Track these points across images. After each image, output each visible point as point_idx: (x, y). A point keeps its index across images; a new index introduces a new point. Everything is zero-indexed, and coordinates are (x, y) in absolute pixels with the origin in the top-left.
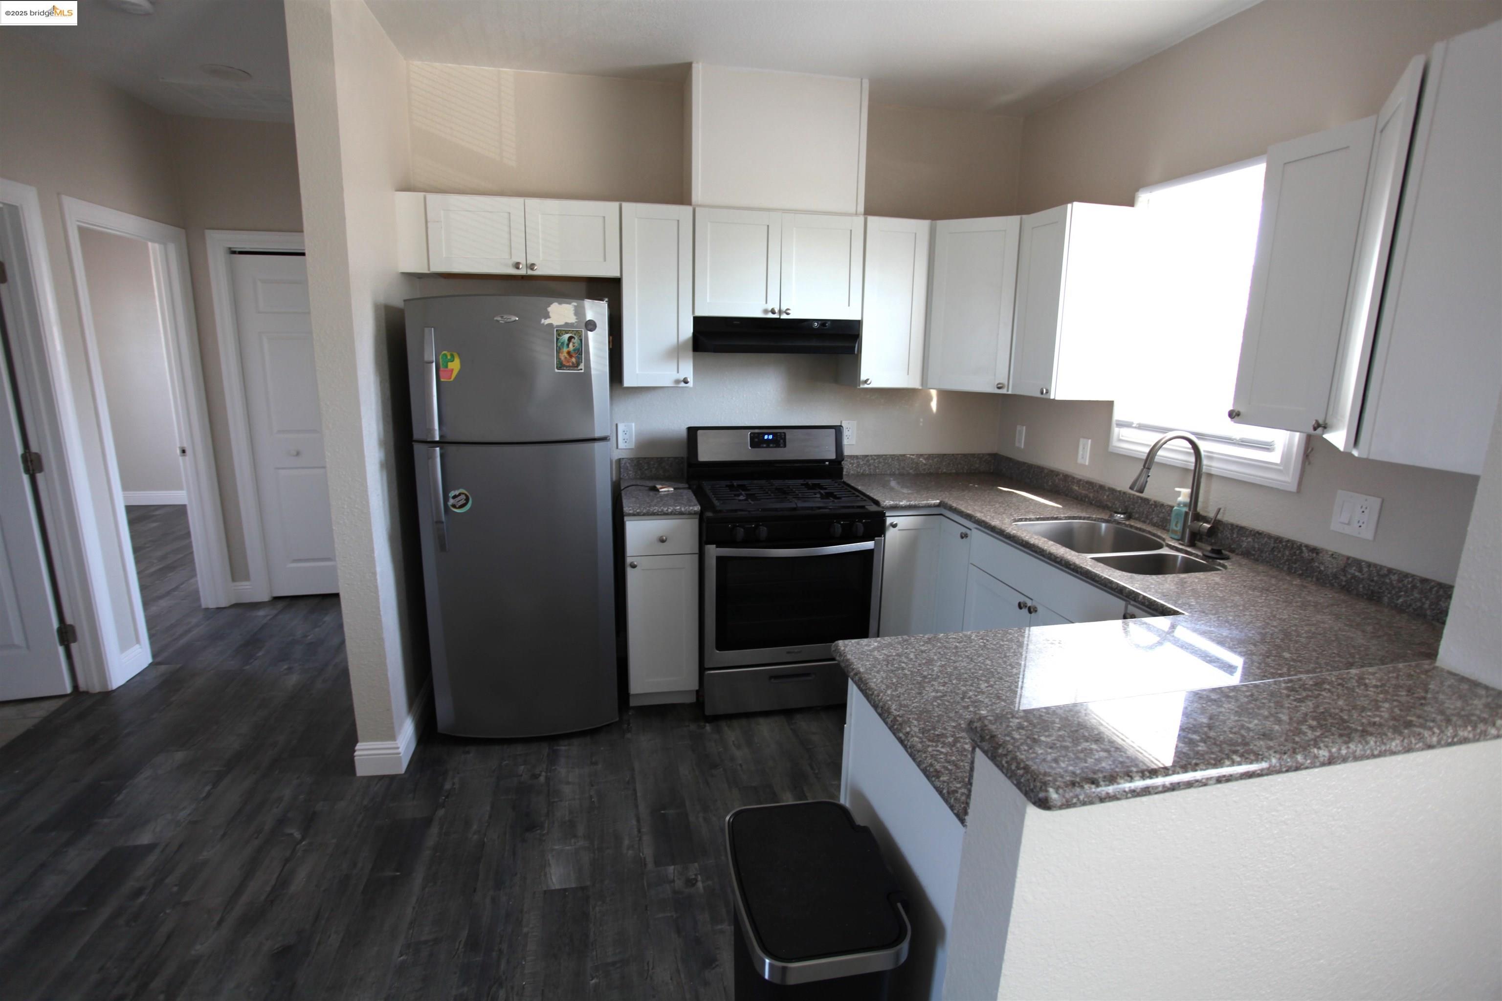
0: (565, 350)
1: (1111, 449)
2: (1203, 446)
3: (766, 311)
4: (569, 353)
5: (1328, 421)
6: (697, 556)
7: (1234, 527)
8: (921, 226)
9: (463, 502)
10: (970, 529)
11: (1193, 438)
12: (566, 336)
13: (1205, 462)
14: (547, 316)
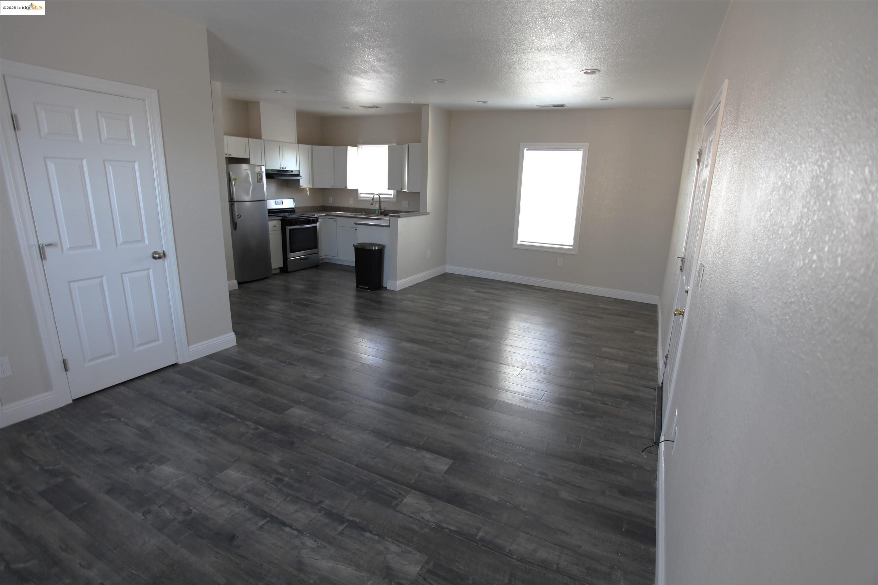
0: (259, 178)
1: (359, 200)
2: (380, 196)
3: (280, 168)
4: (259, 179)
5: (402, 188)
6: (281, 231)
7: (387, 210)
8: (309, 147)
9: (239, 217)
10: (336, 219)
12: (259, 175)
13: (381, 199)
14: (255, 169)
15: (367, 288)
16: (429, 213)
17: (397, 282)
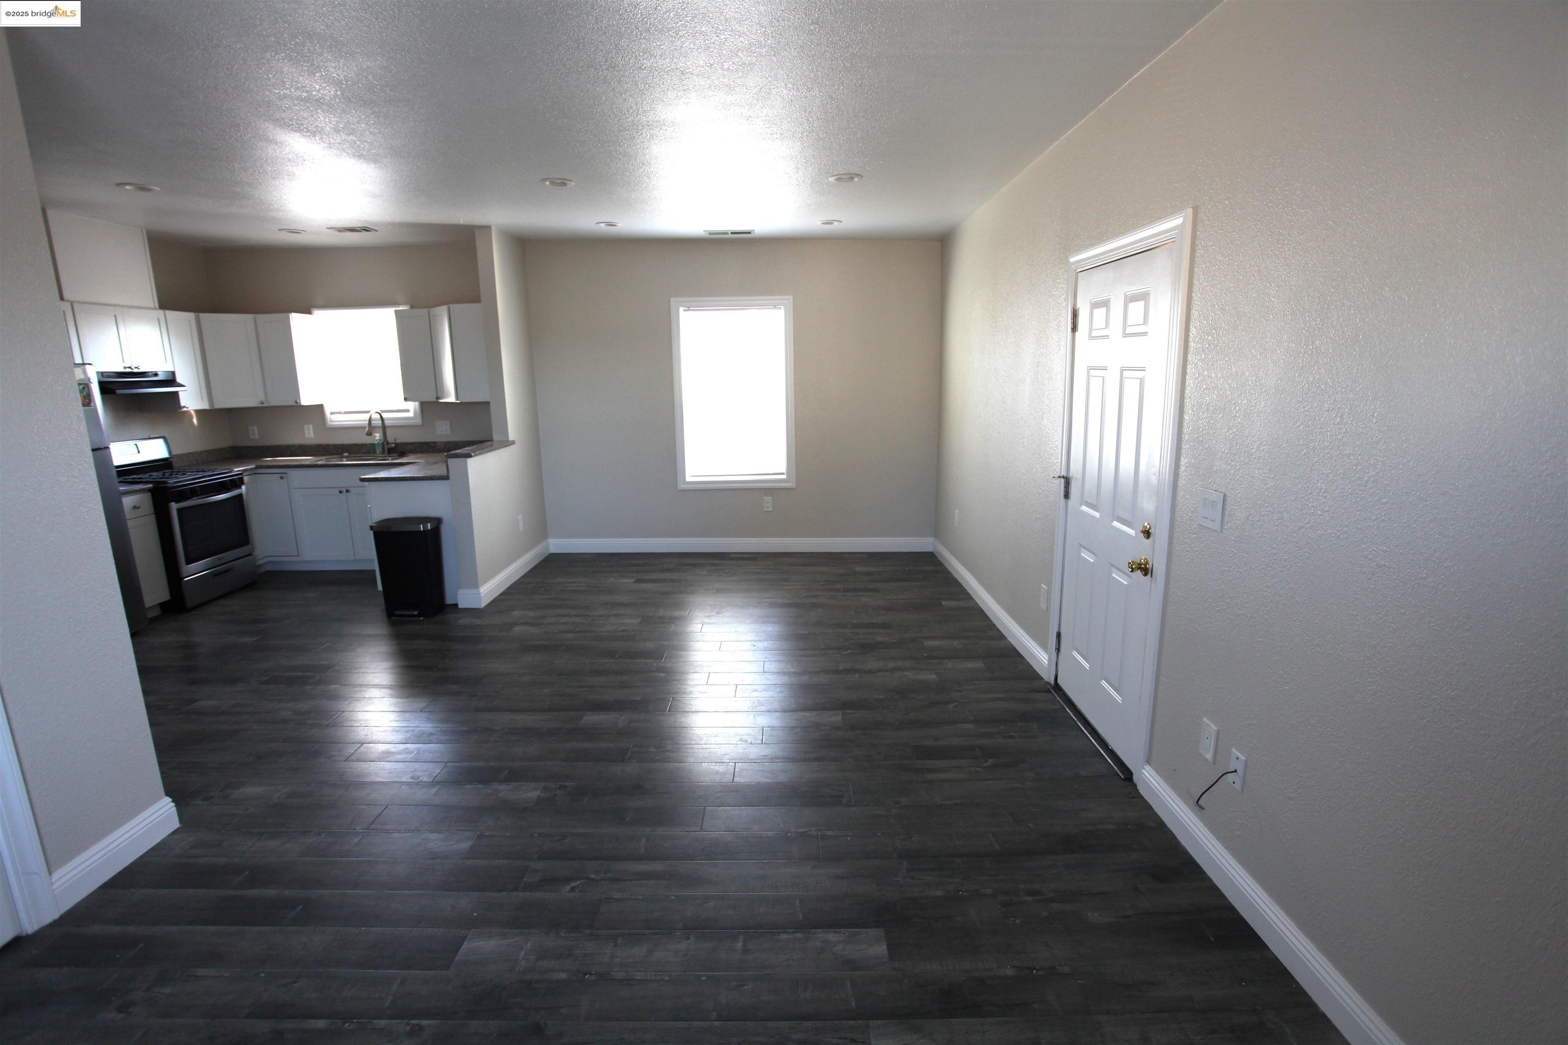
1: (327, 426)
2: (384, 415)
3: (125, 368)
5: (439, 396)
6: (155, 515)
8: (191, 316)
10: (285, 473)
11: (380, 412)
13: (386, 422)
15: (416, 613)
16: (513, 443)
17: (480, 589)
